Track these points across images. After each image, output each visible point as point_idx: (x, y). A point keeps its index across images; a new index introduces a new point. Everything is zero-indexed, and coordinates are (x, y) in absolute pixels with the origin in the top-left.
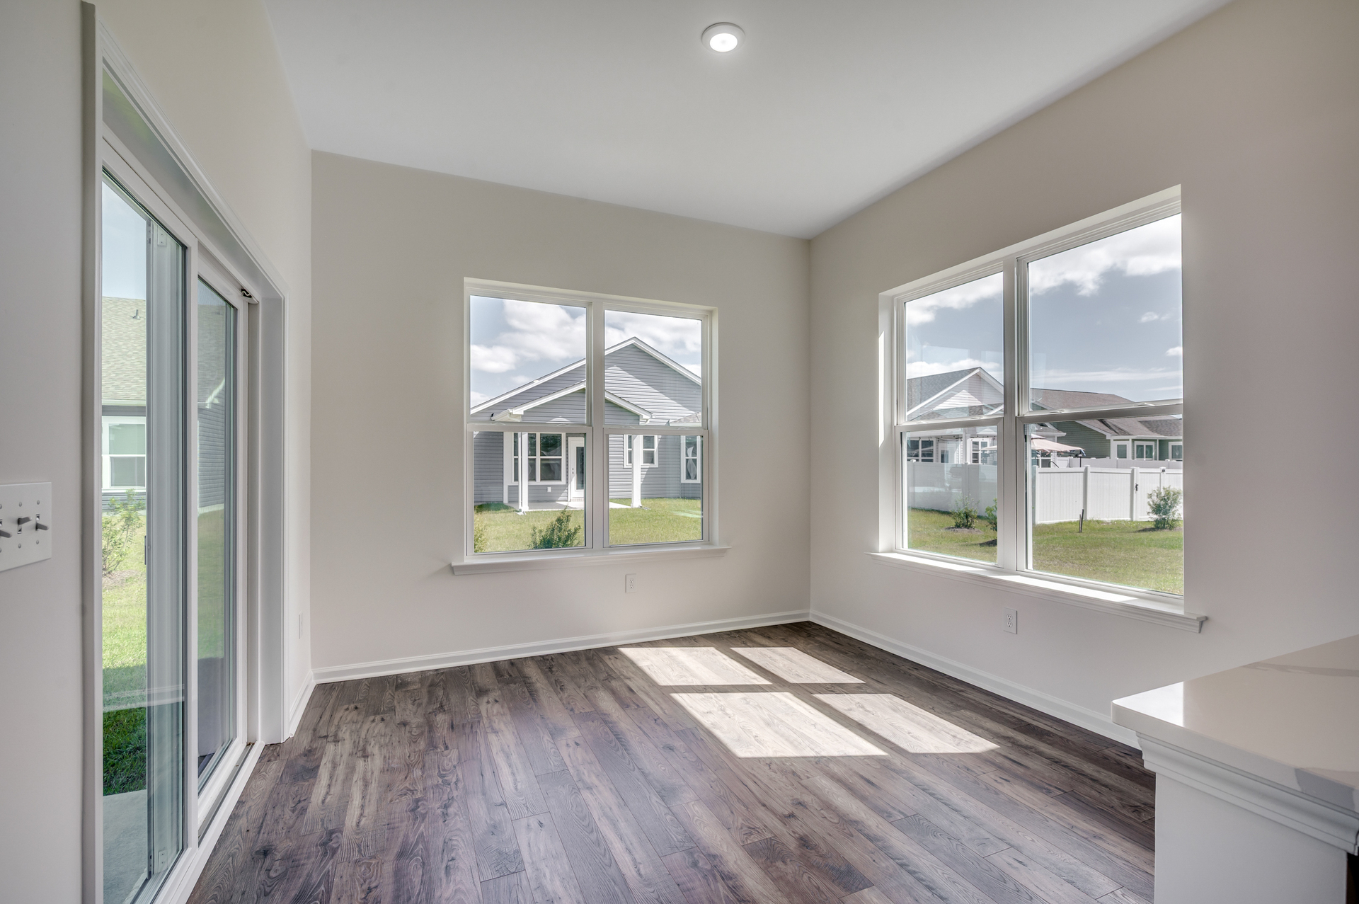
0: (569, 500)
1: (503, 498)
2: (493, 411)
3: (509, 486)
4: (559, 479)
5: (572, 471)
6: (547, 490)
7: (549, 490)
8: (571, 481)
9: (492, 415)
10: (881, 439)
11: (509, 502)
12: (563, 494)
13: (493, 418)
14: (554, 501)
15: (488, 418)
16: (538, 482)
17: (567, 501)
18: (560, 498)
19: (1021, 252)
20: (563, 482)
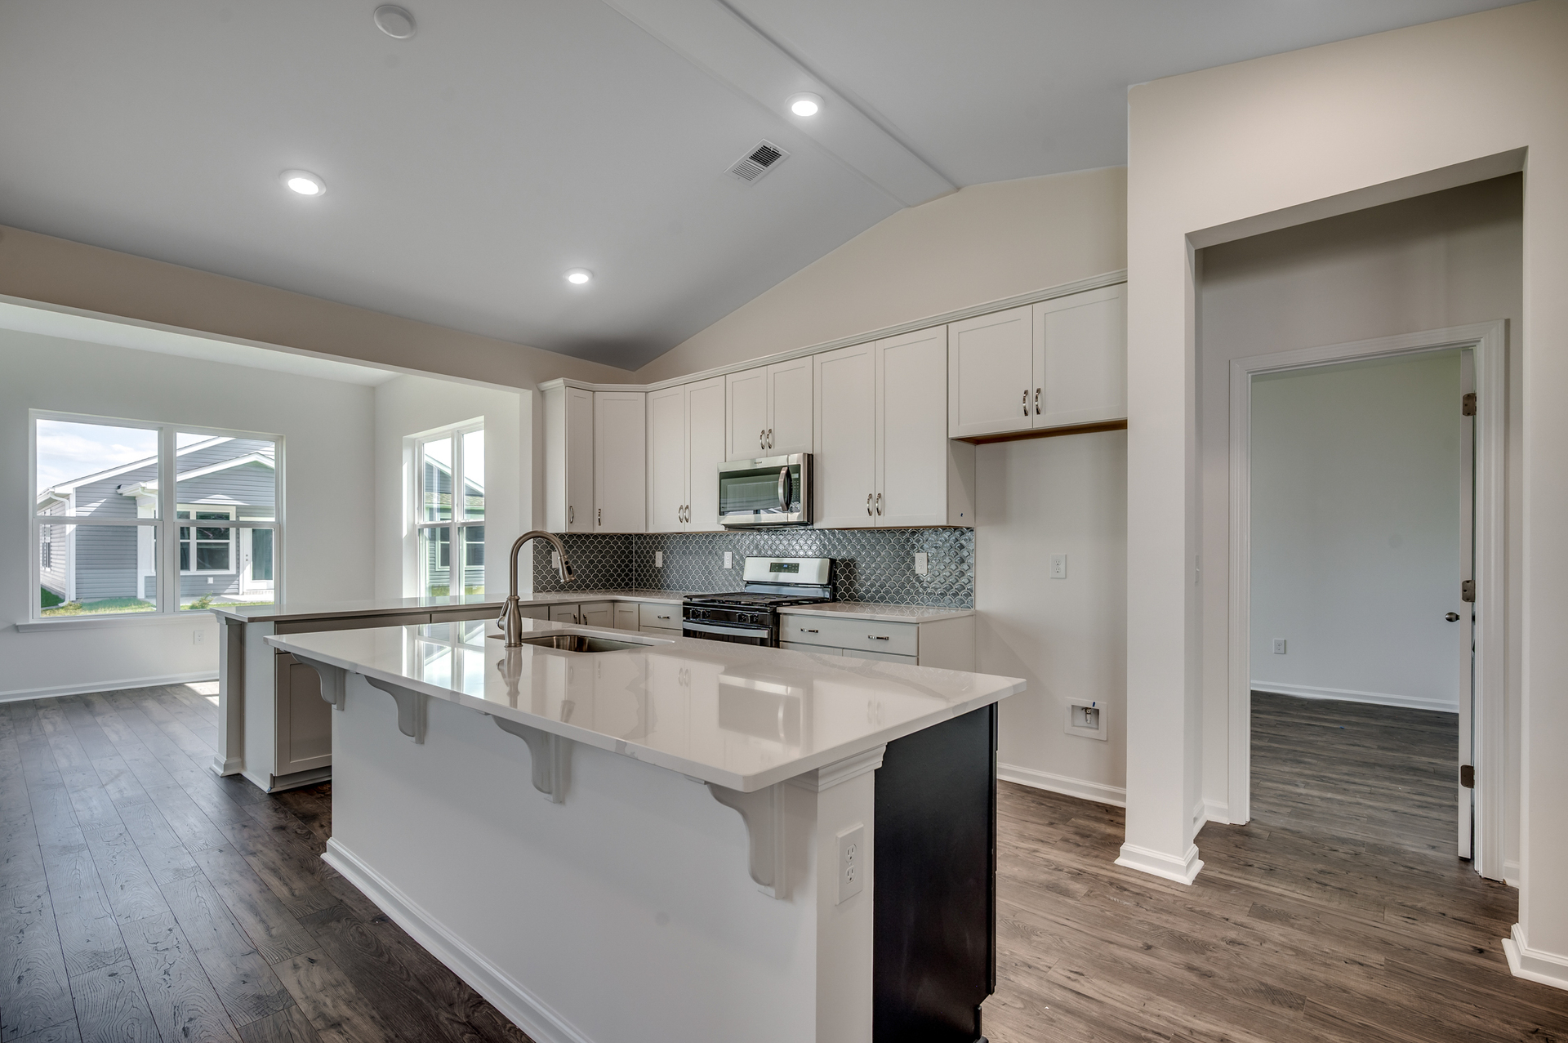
0: (241, 592)
1: (136, 592)
2: (119, 483)
3: (146, 577)
4: (227, 567)
5: (245, 558)
6: (207, 581)
7: (211, 581)
8: (244, 569)
9: (119, 487)
10: (405, 533)
11: (147, 597)
12: (231, 586)
13: (119, 491)
14: (219, 594)
15: (114, 491)
16: (193, 570)
17: (238, 594)
18: (227, 591)
19: (460, 427)
20: (232, 570)
